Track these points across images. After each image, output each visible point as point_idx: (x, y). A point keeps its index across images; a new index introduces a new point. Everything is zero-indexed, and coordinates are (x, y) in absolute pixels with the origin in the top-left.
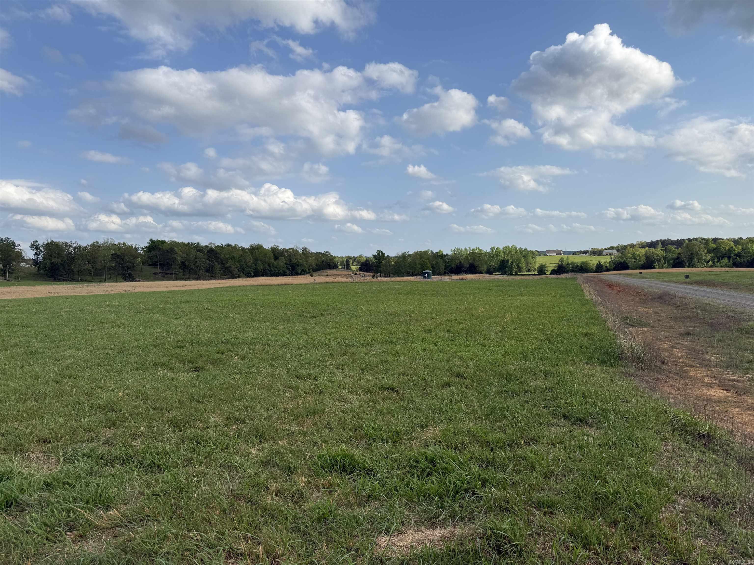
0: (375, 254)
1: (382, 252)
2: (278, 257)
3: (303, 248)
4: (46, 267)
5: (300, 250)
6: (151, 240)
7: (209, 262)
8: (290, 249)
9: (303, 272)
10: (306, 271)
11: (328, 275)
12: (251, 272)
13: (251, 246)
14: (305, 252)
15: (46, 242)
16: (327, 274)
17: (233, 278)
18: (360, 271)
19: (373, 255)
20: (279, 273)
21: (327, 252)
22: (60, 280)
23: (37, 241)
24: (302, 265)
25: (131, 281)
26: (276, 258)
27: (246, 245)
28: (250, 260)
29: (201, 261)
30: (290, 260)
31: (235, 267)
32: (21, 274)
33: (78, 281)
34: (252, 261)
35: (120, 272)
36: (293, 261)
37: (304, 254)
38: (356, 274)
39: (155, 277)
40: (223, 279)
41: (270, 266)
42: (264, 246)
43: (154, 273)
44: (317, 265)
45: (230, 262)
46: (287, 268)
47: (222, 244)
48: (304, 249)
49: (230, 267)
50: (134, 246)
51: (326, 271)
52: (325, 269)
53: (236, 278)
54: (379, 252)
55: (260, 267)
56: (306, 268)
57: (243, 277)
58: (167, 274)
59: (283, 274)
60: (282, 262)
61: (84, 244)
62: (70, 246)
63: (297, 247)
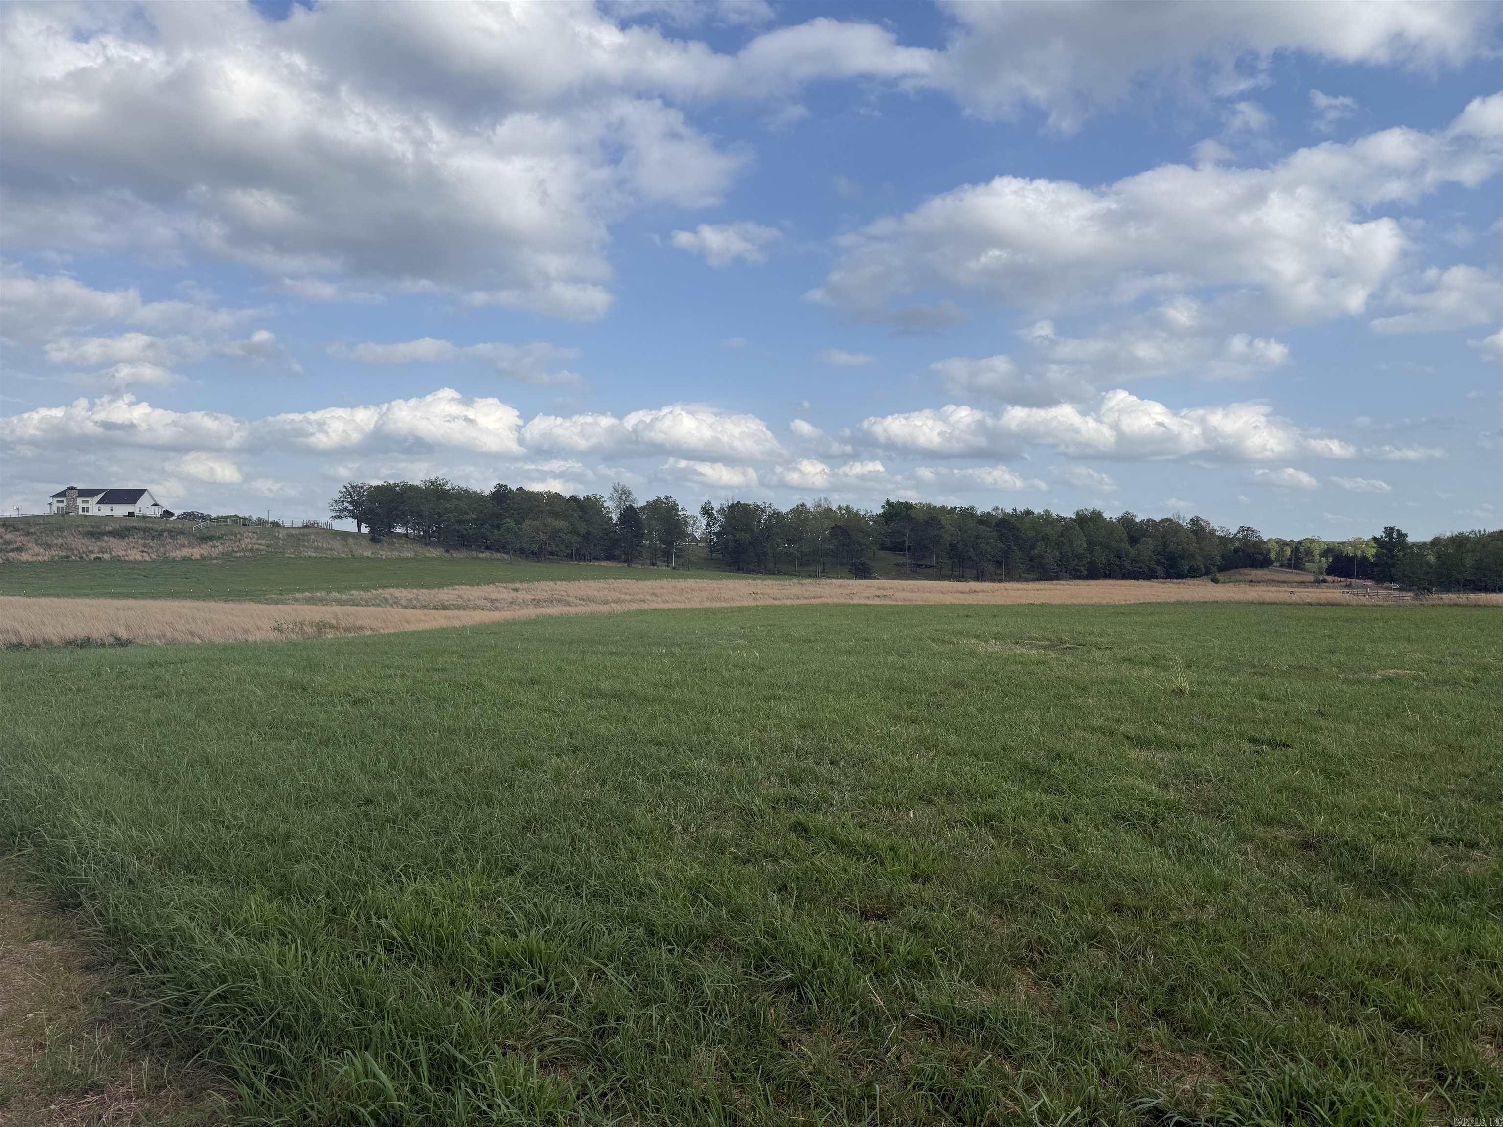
0: (1378, 536)
1: (1398, 531)
2: (1139, 539)
3: (1192, 520)
4: (726, 548)
5: (1185, 524)
6: (888, 501)
7: (1001, 545)
8: (1163, 521)
9: (1193, 573)
10: (1198, 569)
11: (1251, 581)
12: (1082, 568)
13: (1078, 514)
14: (1198, 528)
15: (725, 504)
16: (1249, 578)
17: (1046, 580)
18: (1328, 574)
19: (1375, 539)
20: (1140, 573)
21: (1248, 529)
22: (749, 572)
23: (710, 503)
24: (1192, 556)
25: (865, 578)
26: (1134, 540)
27: (1069, 513)
28: (1081, 543)
29: (988, 544)
30: (1165, 546)
31: (1051, 556)
32: (692, 558)
33: (773, 574)
34: (1085, 546)
35: (845, 561)
36: (1172, 547)
37: (1195, 532)
38: (1324, 581)
39: (900, 572)
40: (1027, 580)
41: (1120, 558)
42: (1107, 516)
43: (897, 565)
44: (1223, 556)
45: (1040, 546)
46: (1158, 563)
47: (1015, 510)
48: (1195, 522)
49: (1040, 556)
50: (862, 513)
51: (1246, 571)
52: (1241, 567)
53: (1051, 579)
54: (1389, 531)
55: (1101, 557)
56: (1199, 563)
57: (1065, 579)
58: (920, 566)
59: (1150, 575)
60: (1147, 547)
61: (784, 509)
62: (763, 511)
63: (1178, 518)
